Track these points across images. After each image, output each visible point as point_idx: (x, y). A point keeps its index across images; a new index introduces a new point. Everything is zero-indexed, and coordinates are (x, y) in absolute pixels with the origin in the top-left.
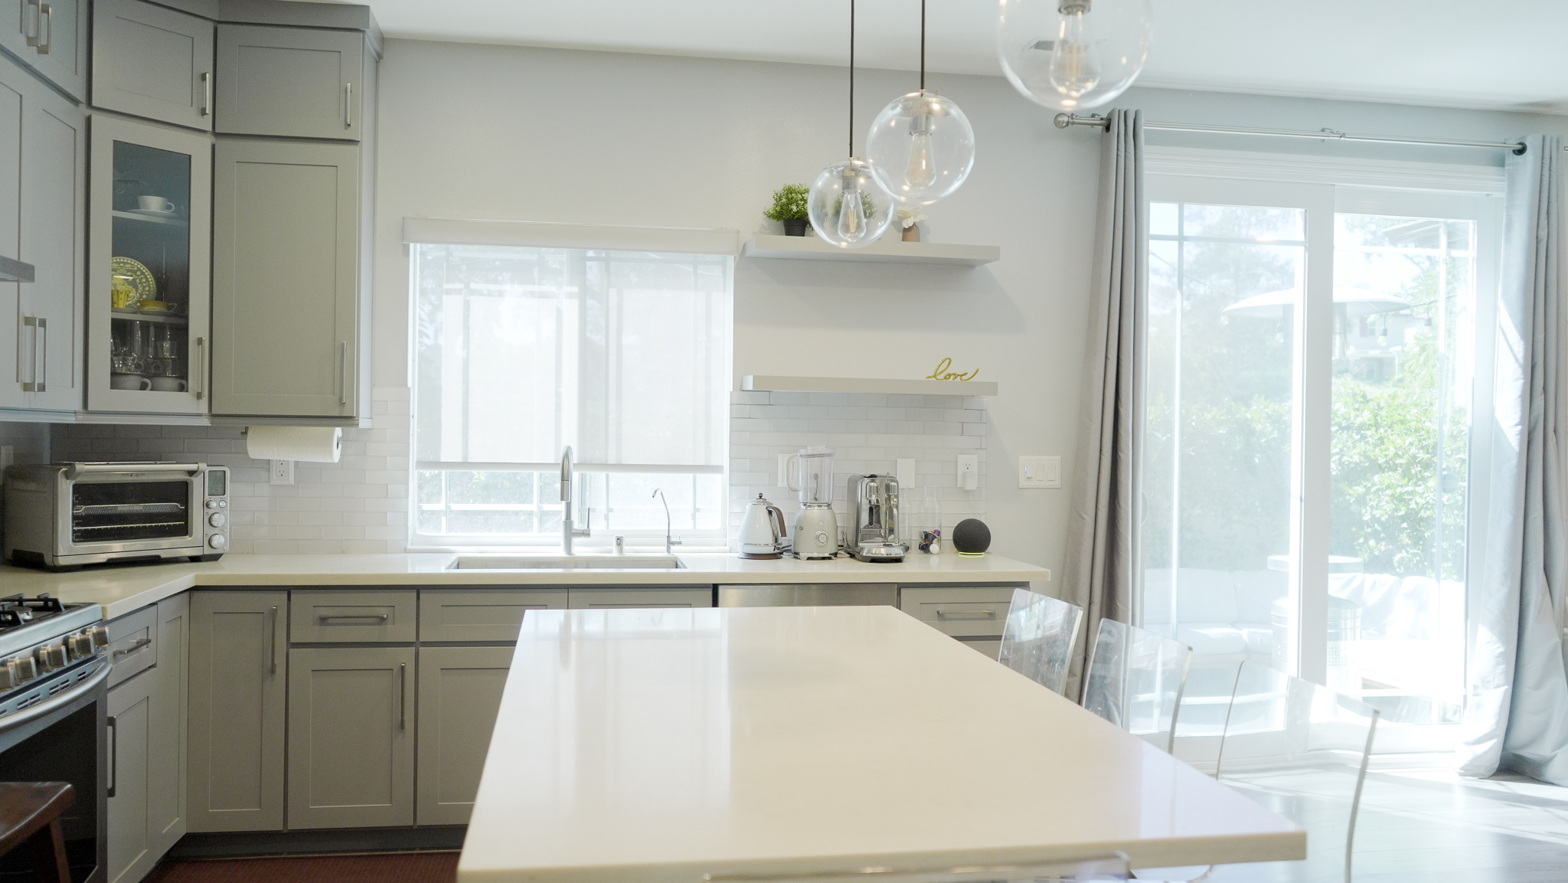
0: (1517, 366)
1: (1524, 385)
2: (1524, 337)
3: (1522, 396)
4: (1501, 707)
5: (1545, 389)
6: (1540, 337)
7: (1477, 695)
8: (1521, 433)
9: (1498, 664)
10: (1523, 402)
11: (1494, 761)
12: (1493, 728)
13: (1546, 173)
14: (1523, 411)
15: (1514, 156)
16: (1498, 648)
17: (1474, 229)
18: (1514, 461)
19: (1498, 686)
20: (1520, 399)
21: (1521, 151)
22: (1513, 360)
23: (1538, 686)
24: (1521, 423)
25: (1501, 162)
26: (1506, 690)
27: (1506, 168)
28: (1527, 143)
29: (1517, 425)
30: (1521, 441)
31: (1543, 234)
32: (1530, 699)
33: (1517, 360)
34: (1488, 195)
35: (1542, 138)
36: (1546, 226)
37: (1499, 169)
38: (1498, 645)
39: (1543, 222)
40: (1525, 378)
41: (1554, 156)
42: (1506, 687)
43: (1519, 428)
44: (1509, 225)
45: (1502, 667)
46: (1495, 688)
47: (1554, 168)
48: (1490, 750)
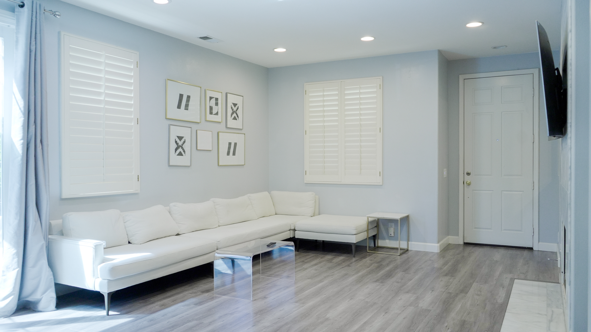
0: (20, 111)
1: (24, 120)
2: (24, 98)
3: (23, 126)
4: (16, 279)
5: (35, 122)
6: (32, 98)
7: (4, 275)
8: (23, 144)
9: (14, 258)
10: (24, 129)
11: (14, 306)
12: (11, 291)
13: (34, 19)
14: (24, 133)
15: (19, 8)
16: (13, 251)
17: (2, 42)
18: (20, 158)
19: (14, 269)
20: (22, 127)
21: (22, 6)
22: (18, 108)
23: (34, 266)
24: (23, 139)
25: (13, 10)
26: (18, 271)
27: (16, 13)
28: (25, 3)
29: (21, 140)
30: (23, 148)
31: (33, 48)
32: (30, 273)
33: (20, 109)
34: (9, 26)
35: (31, 2)
36: (35, 44)
37: (13, 13)
38: (13, 249)
39: (33, 43)
40: (24, 117)
41: (38, 11)
42: (18, 269)
43: (22, 141)
44: (17, 42)
45: (16, 260)
46: (13, 270)
47: (38, 17)
48: (12, 302)
